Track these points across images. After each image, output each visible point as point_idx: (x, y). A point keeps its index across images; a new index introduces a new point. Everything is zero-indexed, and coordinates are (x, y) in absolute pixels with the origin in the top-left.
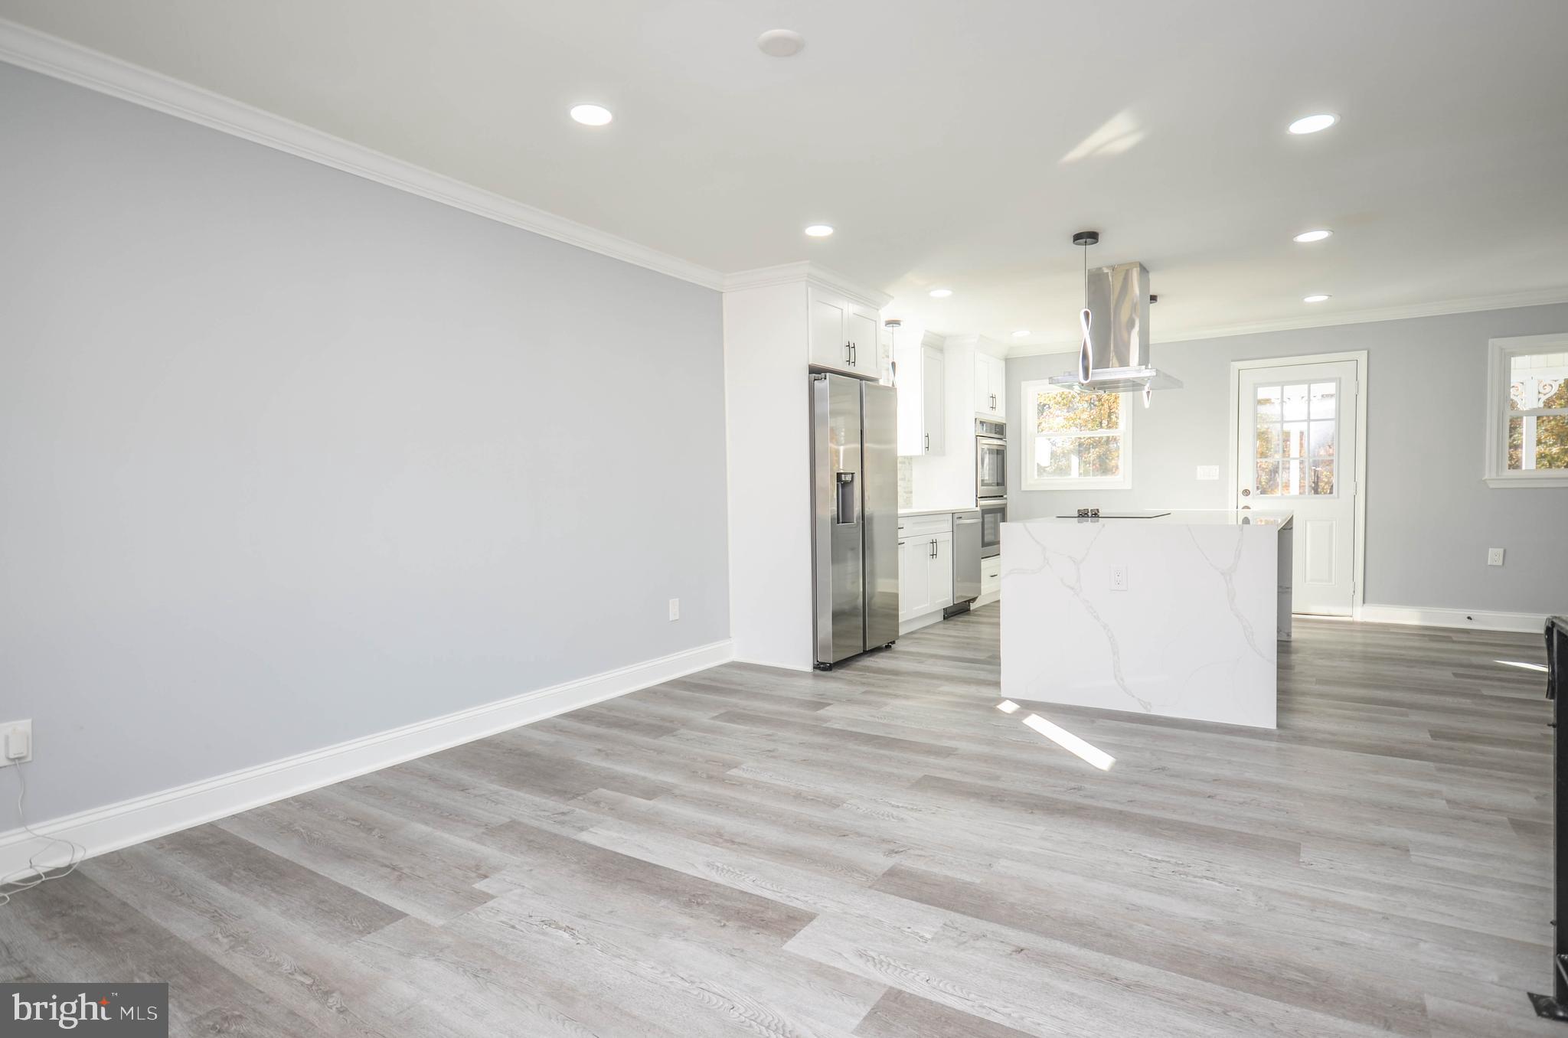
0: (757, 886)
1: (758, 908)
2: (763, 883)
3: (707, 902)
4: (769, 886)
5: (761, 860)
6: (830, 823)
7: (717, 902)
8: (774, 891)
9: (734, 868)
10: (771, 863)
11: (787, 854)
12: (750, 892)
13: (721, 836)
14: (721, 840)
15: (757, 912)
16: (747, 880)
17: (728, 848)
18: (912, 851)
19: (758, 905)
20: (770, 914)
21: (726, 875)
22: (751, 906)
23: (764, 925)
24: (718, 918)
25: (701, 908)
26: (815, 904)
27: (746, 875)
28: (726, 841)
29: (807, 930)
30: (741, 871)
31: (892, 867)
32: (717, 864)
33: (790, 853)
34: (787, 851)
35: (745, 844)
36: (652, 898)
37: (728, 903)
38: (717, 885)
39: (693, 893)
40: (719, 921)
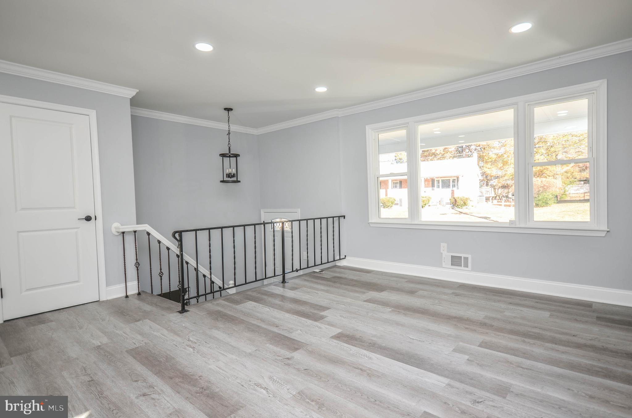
0: (349, 348)
1: (349, 341)
2: (347, 349)
3: (368, 344)
4: (345, 348)
5: (348, 358)
6: (309, 379)
7: (364, 343)
8: (343, 346)
9: (359, 356)
10: (344, 357)
11: (336, 361)
12: (352, 346)
13: (368, 374)
14: (368, 371)
15: (349, 340)
16: (354, 351)
17: (363, 366)
18: (281, 358)
19: (349, 342)
20: (345, 339)
21: (362, 353)
22: (352, 342)
23: (347, 336)
24: (363, 339)
25: (369, 342)
26: (329, 341)
27: (354, 352)
28: (365, 371)
29: (334, 334)
30: (356, 354)
31: (294, 352)
32: (367, 358)
33: (334, 361)
34: (335, 362)
35: (355, 368)
36: (389, 347)
37: (360, 343)
38: (365, 349)
39: (373, 347)
40: (362, 338)
